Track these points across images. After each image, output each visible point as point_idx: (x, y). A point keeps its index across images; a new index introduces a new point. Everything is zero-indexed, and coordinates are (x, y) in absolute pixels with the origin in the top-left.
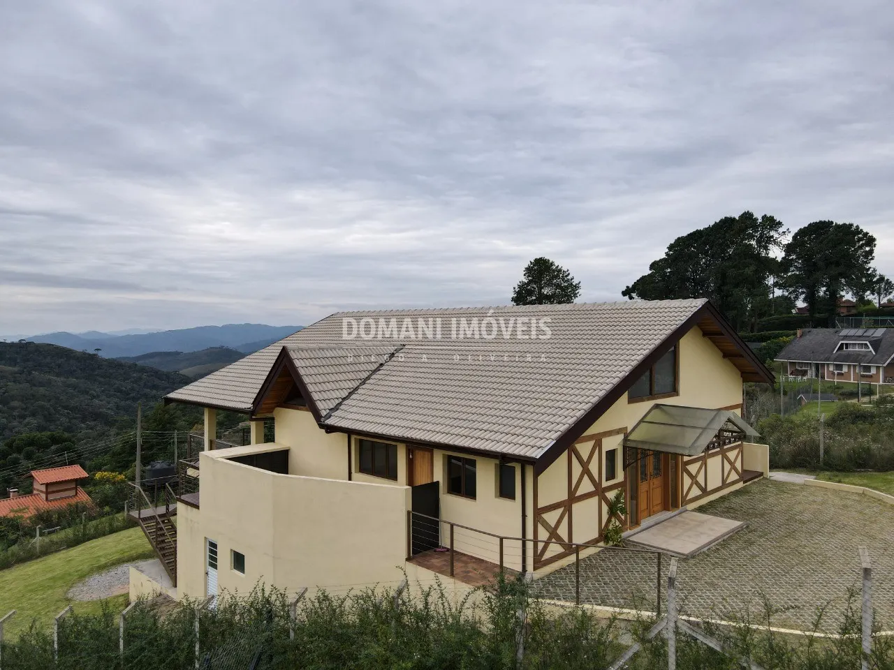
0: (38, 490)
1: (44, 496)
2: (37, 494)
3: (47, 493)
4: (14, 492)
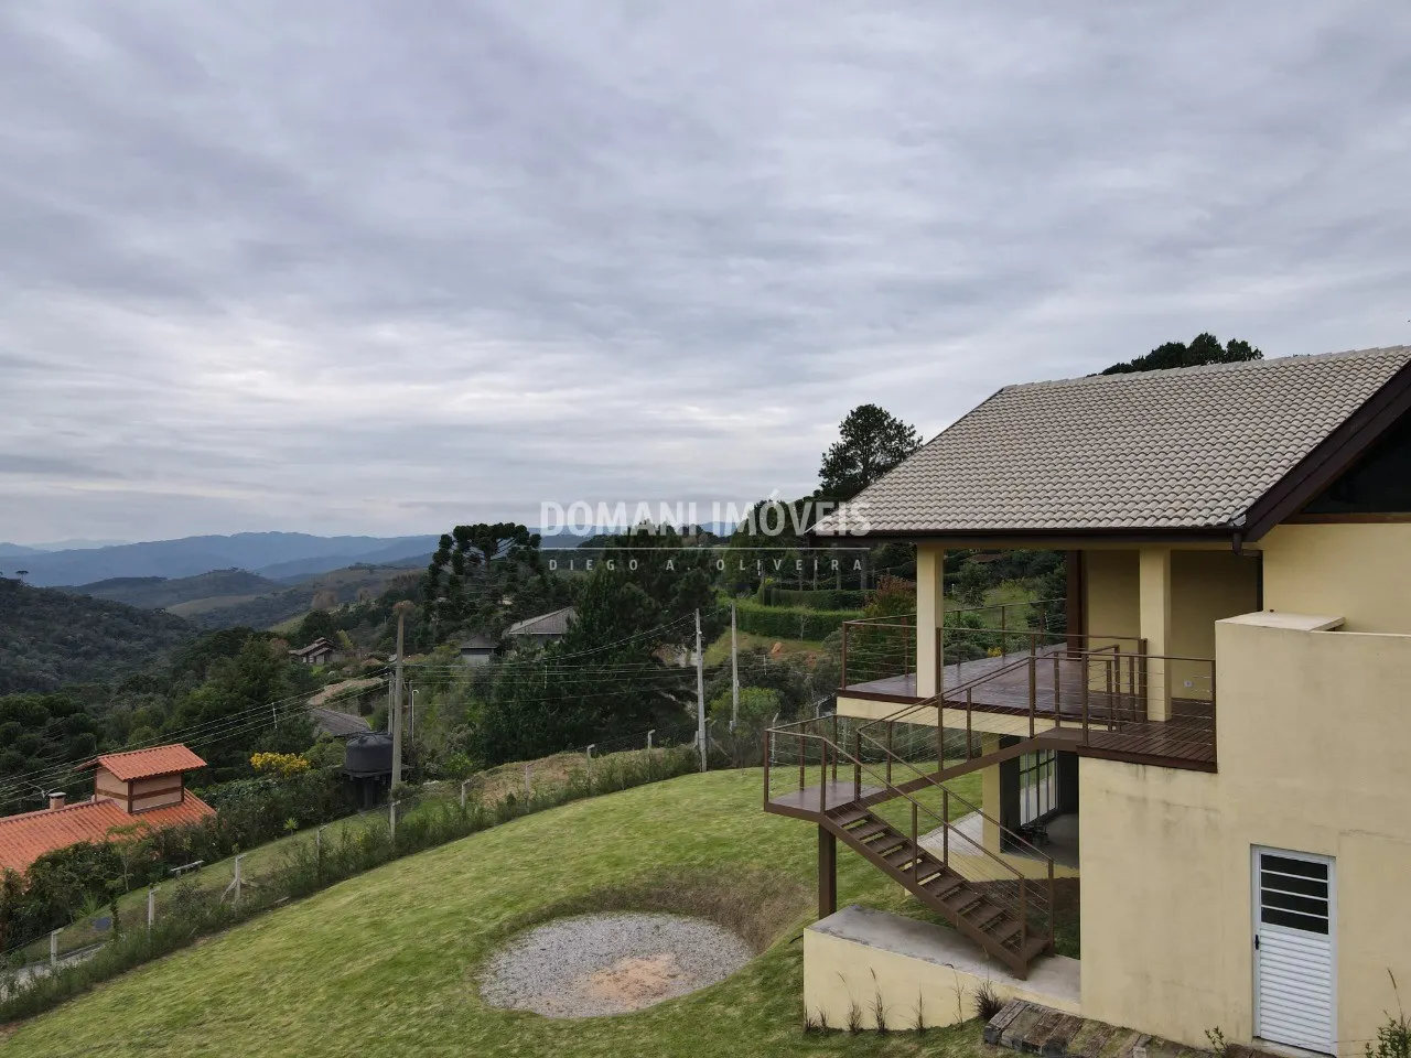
0: (107, 793)
1: (124, 805)
2: (108, 801)
3: (131, 798)
4: (58, 797)
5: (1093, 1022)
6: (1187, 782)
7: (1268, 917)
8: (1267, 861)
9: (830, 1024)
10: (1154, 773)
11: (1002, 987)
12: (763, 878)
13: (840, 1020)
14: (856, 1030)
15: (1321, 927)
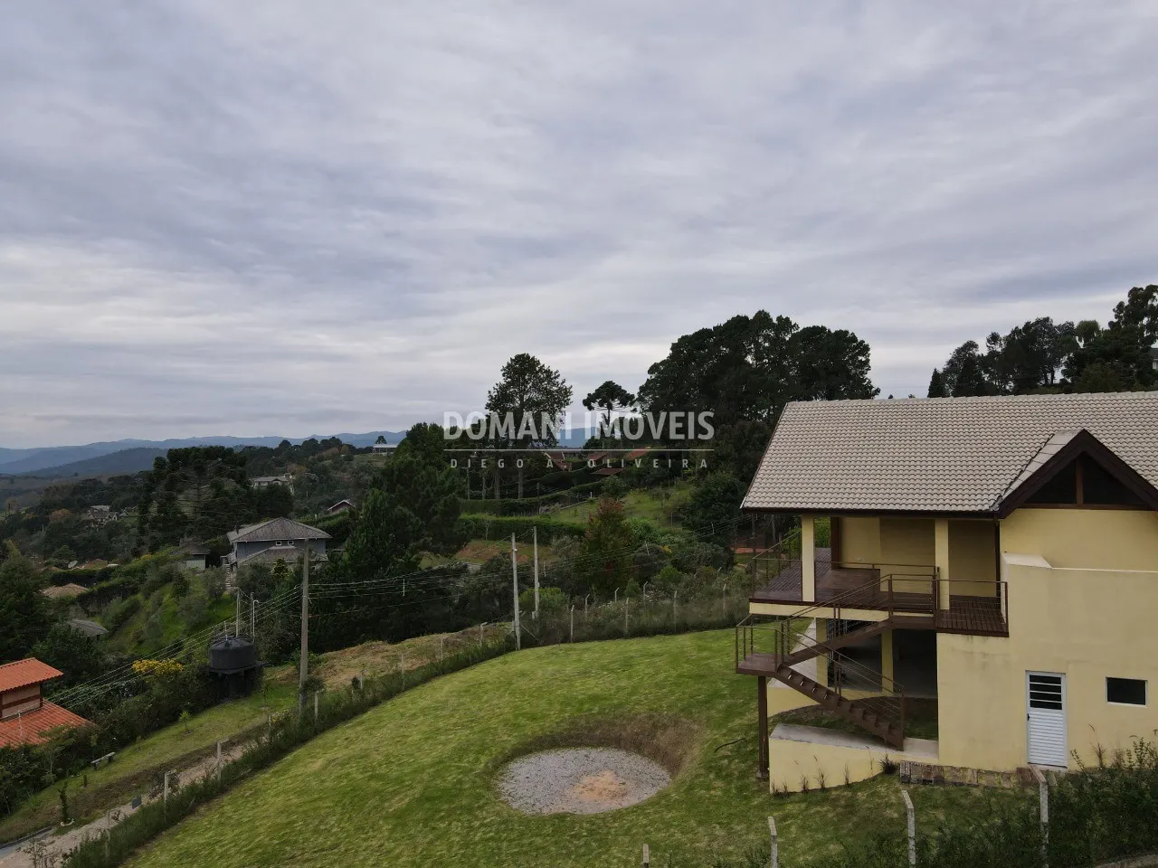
3: (1, 708)
5: (947, 767)
6: (994, 643)
7: (1034, 704)
8: (1033, 678)
9: (790, 790)
10: (977, 639)
11: (894, 756)
12: (651, 717)
13: (796, 787)
14: (806, 791)
15: (1059, 707)
